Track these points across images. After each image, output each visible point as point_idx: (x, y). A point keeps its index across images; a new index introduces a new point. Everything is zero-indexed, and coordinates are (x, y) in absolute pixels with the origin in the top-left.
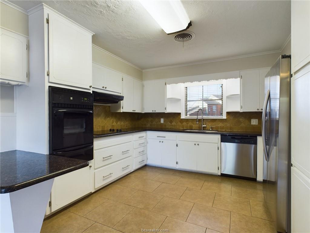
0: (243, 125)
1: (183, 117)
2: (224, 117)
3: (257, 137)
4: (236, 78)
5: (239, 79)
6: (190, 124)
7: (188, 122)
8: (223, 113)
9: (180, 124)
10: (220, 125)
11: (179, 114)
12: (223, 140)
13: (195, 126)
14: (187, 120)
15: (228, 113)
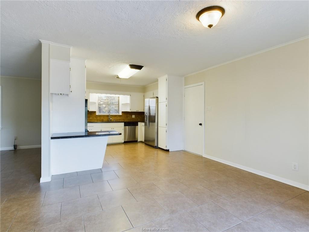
0: (129, 118)
1: (97, 114)
2: (121, 114)
3: (138, 123)
4: (128, 95)
5: (129, 96)
6: (102, 118)
7: (101, 117)
8: (120, 112)
9: (95, 118)
10: (119, 118)
11: (95, 112)
12: (125, 125)
13: (105, 119)
14: (100, 116)
15: (123, 112)
